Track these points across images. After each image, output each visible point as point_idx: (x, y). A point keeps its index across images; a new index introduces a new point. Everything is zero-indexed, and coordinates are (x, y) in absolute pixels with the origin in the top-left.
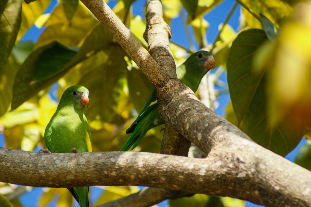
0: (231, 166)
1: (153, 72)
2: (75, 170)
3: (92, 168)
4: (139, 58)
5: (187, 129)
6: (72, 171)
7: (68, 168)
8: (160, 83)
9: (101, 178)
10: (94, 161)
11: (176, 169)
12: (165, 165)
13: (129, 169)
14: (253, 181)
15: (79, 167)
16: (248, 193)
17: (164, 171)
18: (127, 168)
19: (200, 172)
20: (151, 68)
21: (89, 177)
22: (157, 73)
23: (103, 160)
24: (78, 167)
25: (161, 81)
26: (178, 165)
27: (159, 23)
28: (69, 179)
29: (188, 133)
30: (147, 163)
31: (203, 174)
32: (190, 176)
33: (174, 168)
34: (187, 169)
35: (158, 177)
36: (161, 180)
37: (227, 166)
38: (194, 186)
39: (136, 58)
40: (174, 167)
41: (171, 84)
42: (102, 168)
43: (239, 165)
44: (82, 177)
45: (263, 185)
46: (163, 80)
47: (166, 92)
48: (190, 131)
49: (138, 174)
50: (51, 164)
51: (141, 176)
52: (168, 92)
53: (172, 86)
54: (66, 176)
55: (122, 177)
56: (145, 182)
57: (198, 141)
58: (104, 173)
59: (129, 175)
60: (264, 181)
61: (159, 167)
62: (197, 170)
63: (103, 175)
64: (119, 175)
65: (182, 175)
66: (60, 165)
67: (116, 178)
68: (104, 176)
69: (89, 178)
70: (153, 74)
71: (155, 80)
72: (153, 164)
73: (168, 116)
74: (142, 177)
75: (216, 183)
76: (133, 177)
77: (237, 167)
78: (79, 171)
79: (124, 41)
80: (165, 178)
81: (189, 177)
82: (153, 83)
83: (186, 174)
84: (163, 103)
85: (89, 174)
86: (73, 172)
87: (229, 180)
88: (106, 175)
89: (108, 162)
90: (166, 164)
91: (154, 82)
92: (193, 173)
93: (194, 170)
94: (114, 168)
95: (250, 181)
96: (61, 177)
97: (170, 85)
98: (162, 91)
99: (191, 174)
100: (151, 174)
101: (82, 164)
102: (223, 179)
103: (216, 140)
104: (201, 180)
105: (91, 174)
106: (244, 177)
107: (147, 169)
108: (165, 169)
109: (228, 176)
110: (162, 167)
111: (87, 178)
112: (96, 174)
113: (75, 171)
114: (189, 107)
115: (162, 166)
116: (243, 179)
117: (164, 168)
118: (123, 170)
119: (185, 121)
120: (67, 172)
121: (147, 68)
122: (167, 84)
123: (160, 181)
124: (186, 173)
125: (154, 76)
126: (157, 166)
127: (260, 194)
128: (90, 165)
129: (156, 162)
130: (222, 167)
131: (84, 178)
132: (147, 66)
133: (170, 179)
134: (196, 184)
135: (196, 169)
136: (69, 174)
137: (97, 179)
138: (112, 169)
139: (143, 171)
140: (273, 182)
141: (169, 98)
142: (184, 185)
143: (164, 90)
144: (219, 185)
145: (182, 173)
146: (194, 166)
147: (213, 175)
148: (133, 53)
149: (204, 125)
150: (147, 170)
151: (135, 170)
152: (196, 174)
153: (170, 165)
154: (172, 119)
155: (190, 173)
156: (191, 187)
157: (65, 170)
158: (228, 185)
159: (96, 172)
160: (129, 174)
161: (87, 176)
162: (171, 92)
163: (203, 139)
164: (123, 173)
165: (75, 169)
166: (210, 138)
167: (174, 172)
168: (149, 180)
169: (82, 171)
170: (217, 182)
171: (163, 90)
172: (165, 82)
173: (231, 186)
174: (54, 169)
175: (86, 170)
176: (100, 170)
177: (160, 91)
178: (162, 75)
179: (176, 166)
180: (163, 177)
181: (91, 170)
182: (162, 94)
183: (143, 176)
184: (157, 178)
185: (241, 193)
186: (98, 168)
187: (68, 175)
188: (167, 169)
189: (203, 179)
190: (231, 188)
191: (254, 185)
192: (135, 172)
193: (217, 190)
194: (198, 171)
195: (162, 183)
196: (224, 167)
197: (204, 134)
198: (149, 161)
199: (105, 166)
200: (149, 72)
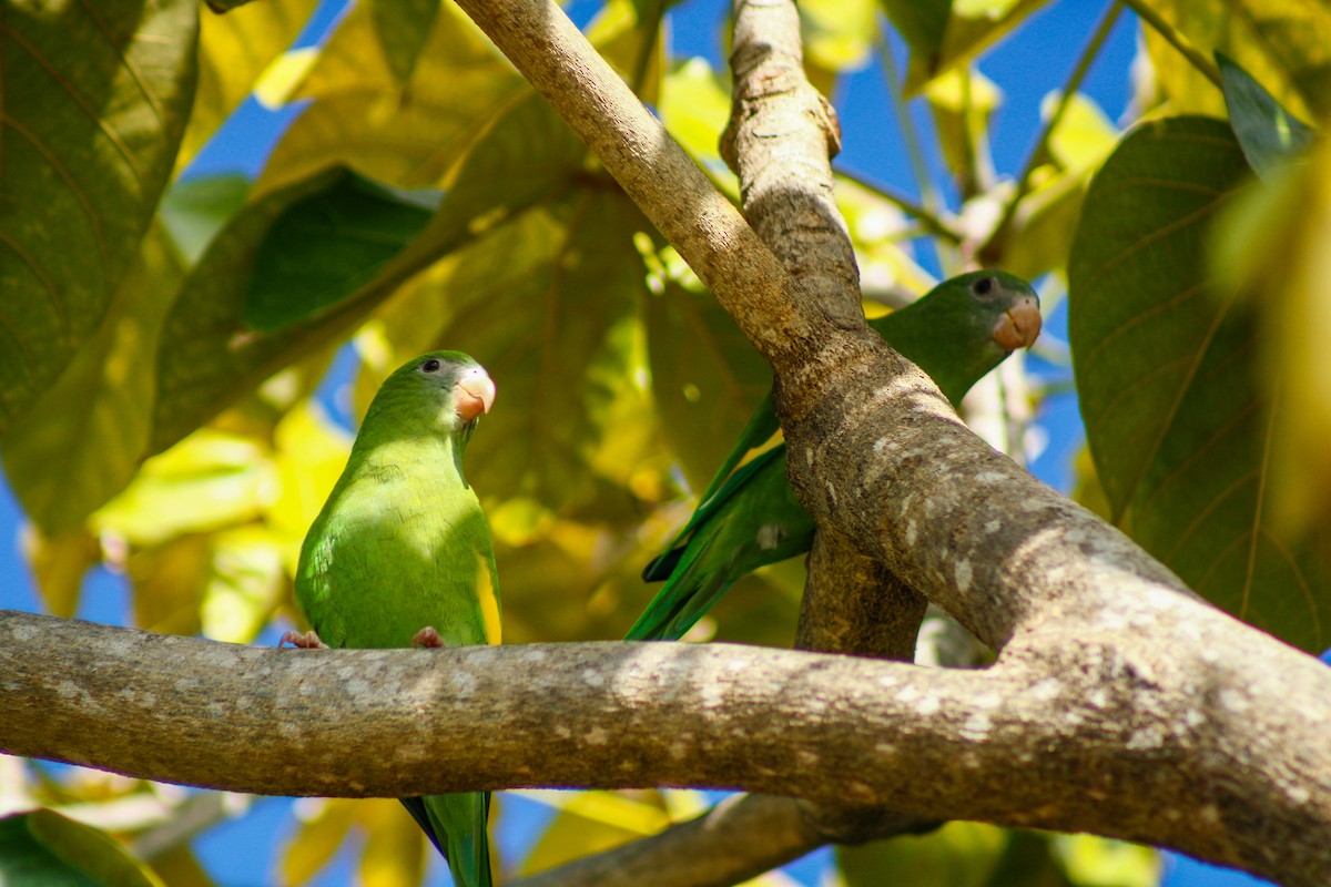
0: (1100, 699)
1: (761, 301)
2: (432, 721)
3: (503, 715)
4: (703, 242)
5: (911, 543)
6: (419, 728)
7: (400, 713)
8: (792, 347)
9: (544, 757)
10: (513, 682)
11: (864, 715)
12: (818, 699)
13: (663, 718)
14: (1194, 766)
15: (451, 710)
16: (1174, 815)
17: (811, 723)
18: (656, 711)
19: (965, 730)
20: (752, 283)
21: (491, 750)
22: (778, 304)
23: (550, 677)
24: (445, 709)
25: (796, 339)
26: (871, 697)
27: (787, 92)
28: (405, 761)
29: (915, 560)
30: (740, 691)
31: (980, 737)
32: (924, 743)
33: (854, 712)
34: (912, 716)
35: (787, 749)
36: (798, 765)
37: (1081, 701)
38: (940, 786)
39: (691, 240)
40: (853, 706)
41: (842, 350)
42: (547, 714)
43: (1134, 696)
44: (461, 750)
45: (1237, 782)
46: (805, 335)
47: (820, 384)
48: (923, 552)
49: (698, 740)
50: (331, 696)
51: (714, 745)
52: (825, 387)
53: (842, 361)
54: (394, 747)
55: (632, 750)
56: (733, 773)
57: (959, 594)
58: (557, 736)
59: (663, 744)
60: (1241, 765)
61: (792, 705)
62: (955, 721)
63: (550, 744)
64: (621, 744)
65: (891, 741)
66: (366, 702)
67: (605, 756)
68: (557, 747)
69: (493, 757)
70: (763, 310)
71: (770, 334)
72: (763, 696)
73: (827, 489)
74: (719, 751)
75: (1035, 775)
76: (678, 750)
77: (1123, 707)
78: (452, 727)
79: (636, 167)
80: (816, 753)
81: (919, 751)
82: (764, 347)
83: (908, 738)
84: (805, 434)
85: (492, 739)
86: (424, 729)
87: (1094, 762)
88: (564, 742)
89: (574, 686)
90: (822, 695)
91: (766, 343)
92: (939, 732)
93: (942, 720)
94: (598, 713)
95: (1184, 767)
96: (373, 753)
97: (836, 357)
98: (801, 382)
99: (929, 735)
100: (758, 736)
101: (461, 695)
102: (1066, 756)
103: (1035, 589)
104: (972, 762)
105: (500, 737)
106: (1155, 750)
107: (739, 718)
108: (819, 715)
109: (1087, 744)
110: (802, 705)
111: (485, 756)
112: (523, 738)
113: (430, 725)
114: (917, 451)
115: (806, 701)
116: (1151, 755)
117: (811, 713)
118: (637, 720)
119: (901, 508)
120: (398, 731)
121: (737, 286)
122: (825, 353)
123: (796, 768)
124: (907, 731)
125: (768, 316)
126: (783, 702)
127: (1225, 820)
128: (494, 702)
129: (776, 688)
130: (1061, 705)
131: (471, 755)
132: (735, 276)
133: (841, 758)
134: (948, 779)
135: (950, 715)
136: (407, 739)
137: (528, 762)
138: (588, 715)
139: (721, 723)
140: (1282, 767)
141: (832, 412)
142: (899, 784)
143: (808, 376)
144: (1049, 784)
145: (890, 734)
146: (943, 701)
147: (1021, 740)
148: (678, 220)
149: (983, 527)
150: (741, 721)
151: (687, 722)
152: (950, 737)
153: (840, 698)
154: (844, 501)
155: (922, 734)
156: (929, 794)
157: (389, 723)
158: (1087, 784)
159: (521, 728)
160: (665, 738)
161: (484, 749)
162: (840, 387)
163: (977, 588)
164: (636, 733)
165: (430, 717)
166: (1007, 580)
167: (853, 727)
168: (750, 762)
169: (461, 728)
170: (1041, 771)
171: (804, 378)
172: (817, 343)
173: (1101, 788)
174: (343, 716)
175: (479, 724)
176: (538, 721)
177: (794, 382)
178: (801, 315)
179: (862, 703)
180: (810, 751)
181: (499, 720)
182: (801, 393)
183: (722, 748)
184: (782, 756)
185: (1143, 817)
186: (528, 713)
187: (404, 743)
188: (825, 715)
189: (978, 755)
190: (1098, 795)
191: (1201, 781)
192: (687, 731)
193: (1039, 804)
194: (959, 725)
195: (806, 778)
196: (1070, 706)
197: (983, 566)
198: (746, 683)
199: (558, 704)
200: (746, 299)
